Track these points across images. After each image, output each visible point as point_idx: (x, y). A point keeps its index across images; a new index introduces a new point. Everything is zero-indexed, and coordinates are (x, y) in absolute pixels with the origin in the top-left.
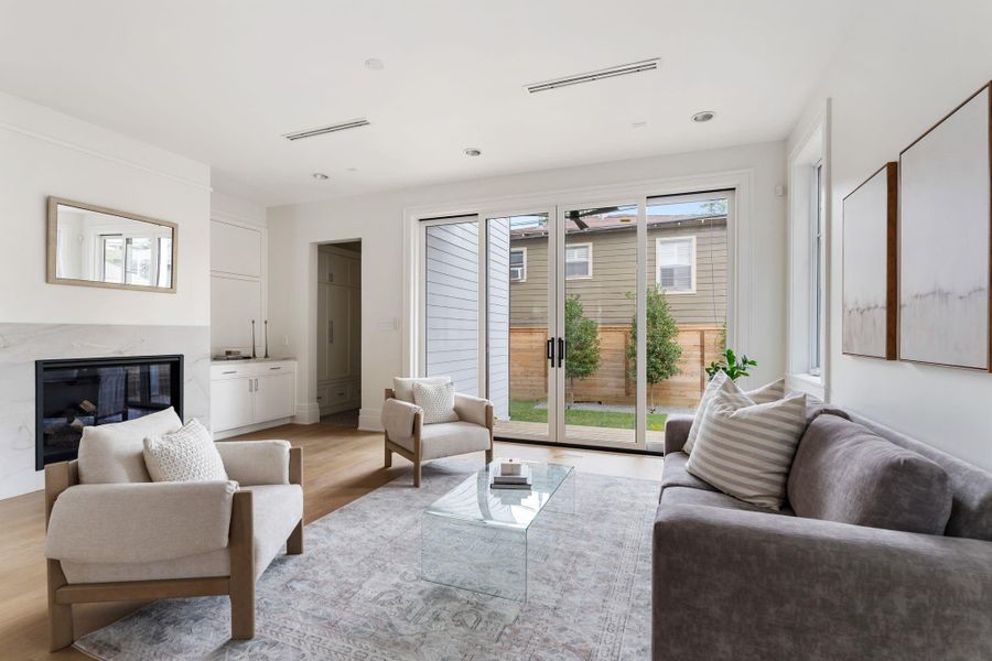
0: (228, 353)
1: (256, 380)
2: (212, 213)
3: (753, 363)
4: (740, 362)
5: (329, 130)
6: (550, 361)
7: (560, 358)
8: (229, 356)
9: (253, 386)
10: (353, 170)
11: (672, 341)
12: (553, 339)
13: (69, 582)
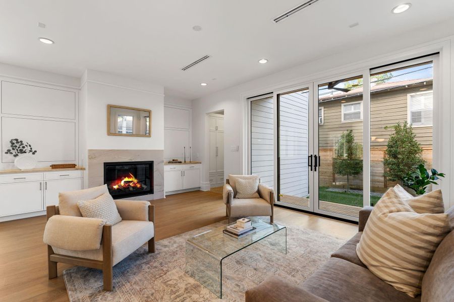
0: (173, 160)
1: (184, 172)
2: (165, 104)
3: (441, 175)
4: (430, 174)
5: (196, 63)
6: (310, 167)
7: (316, 166)
8: (174, 162)
9: (183, 174)
10: (214, 79)
11: (417, 155)
12: (312, 155)
13: (55, 252)
